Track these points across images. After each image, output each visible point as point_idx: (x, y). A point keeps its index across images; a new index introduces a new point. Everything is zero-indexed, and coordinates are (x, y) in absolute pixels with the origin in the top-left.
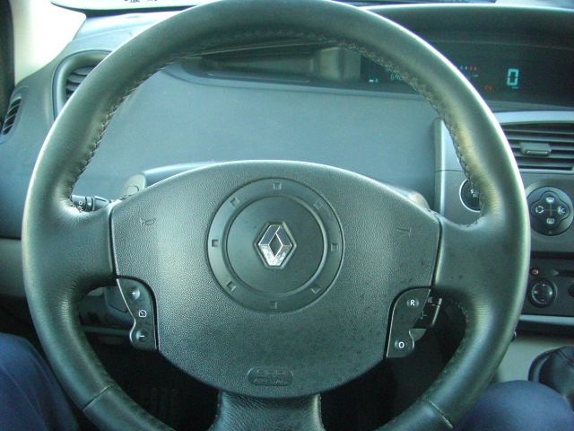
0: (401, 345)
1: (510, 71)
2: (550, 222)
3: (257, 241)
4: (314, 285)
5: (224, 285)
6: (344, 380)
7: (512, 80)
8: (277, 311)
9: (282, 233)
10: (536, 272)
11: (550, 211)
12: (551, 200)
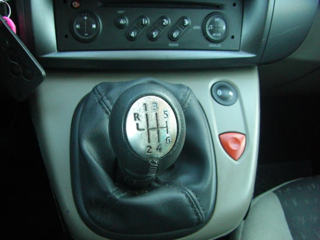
10: (76, 4)
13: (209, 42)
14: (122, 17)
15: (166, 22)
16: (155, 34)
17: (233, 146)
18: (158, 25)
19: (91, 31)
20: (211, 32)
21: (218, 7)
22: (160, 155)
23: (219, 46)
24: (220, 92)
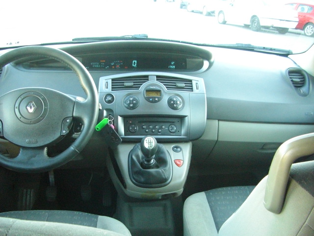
0: (64, 132)
1: (133, 61)
2: (131, 105)
3: (27, 106)
4: (41, 117)
5: (19, 118)
6: (51, 141)
7: (134, 64)
8: (32, 124)
9: (33, 104)
10: (131, 122)
11: (131, 102)
12: (131, 99)
13: (171, 133)
14: (144, 126)
15: (157, 127)
16: (154, 131)
17: (178, 163)
18: (154, 128)
19: (135, 130)
20: (171, 130)
21: (173, 122)
22: (151, 148)
23: (174, 134)
24: (175, 149)
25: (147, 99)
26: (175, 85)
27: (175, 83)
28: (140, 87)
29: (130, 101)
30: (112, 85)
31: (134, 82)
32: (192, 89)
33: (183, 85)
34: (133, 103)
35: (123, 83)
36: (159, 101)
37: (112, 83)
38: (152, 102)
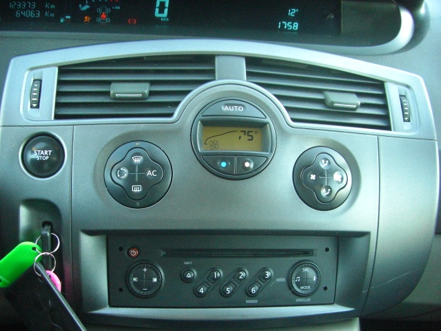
2: (138, 189)
7: (161, 11)
10: (134, 253)
11: (137, 174)
12: (138, 160)
13: (296, 296)
14: (188, 269)
15: (243, 275)
16: (229, 290)
19: (151, 285)
25: (208, 162)
26: (322, 102)
27: (320, 91)
28: (176, 104)
29: (131, 167)
30: (59, 94)
31: (153, 83)
32: (386, 118)
33: (352, 101)
34: (143, 181)
35: (109, 83)
36: (257, 171)
37: (60, 83)
38: (227, 175)
